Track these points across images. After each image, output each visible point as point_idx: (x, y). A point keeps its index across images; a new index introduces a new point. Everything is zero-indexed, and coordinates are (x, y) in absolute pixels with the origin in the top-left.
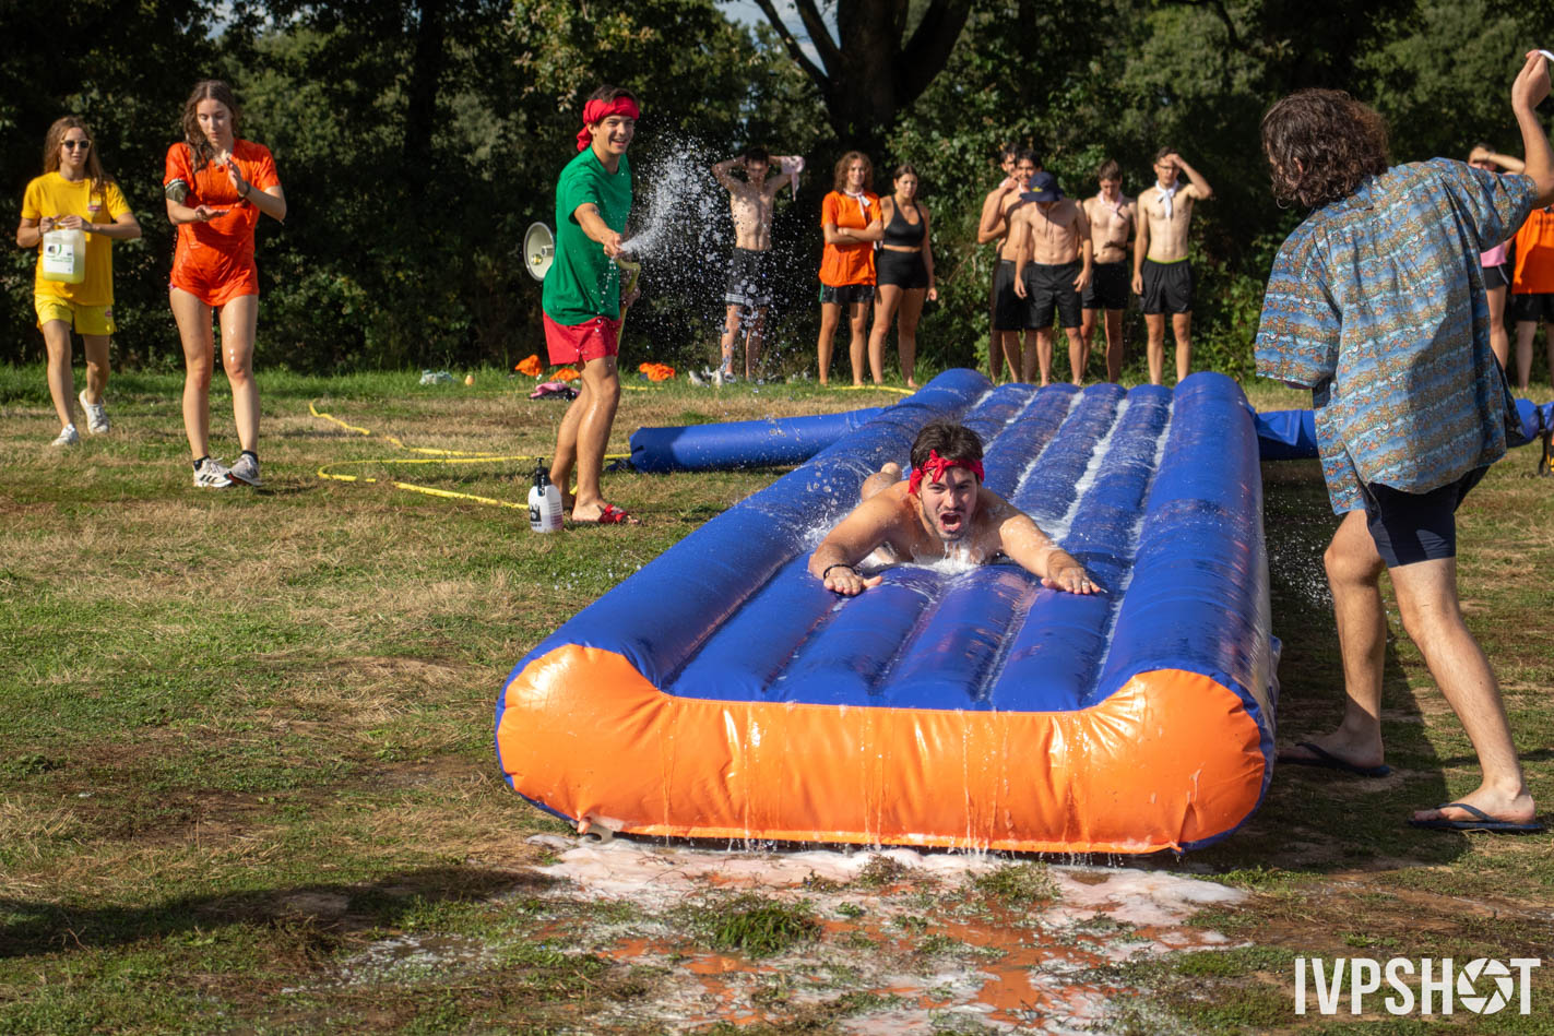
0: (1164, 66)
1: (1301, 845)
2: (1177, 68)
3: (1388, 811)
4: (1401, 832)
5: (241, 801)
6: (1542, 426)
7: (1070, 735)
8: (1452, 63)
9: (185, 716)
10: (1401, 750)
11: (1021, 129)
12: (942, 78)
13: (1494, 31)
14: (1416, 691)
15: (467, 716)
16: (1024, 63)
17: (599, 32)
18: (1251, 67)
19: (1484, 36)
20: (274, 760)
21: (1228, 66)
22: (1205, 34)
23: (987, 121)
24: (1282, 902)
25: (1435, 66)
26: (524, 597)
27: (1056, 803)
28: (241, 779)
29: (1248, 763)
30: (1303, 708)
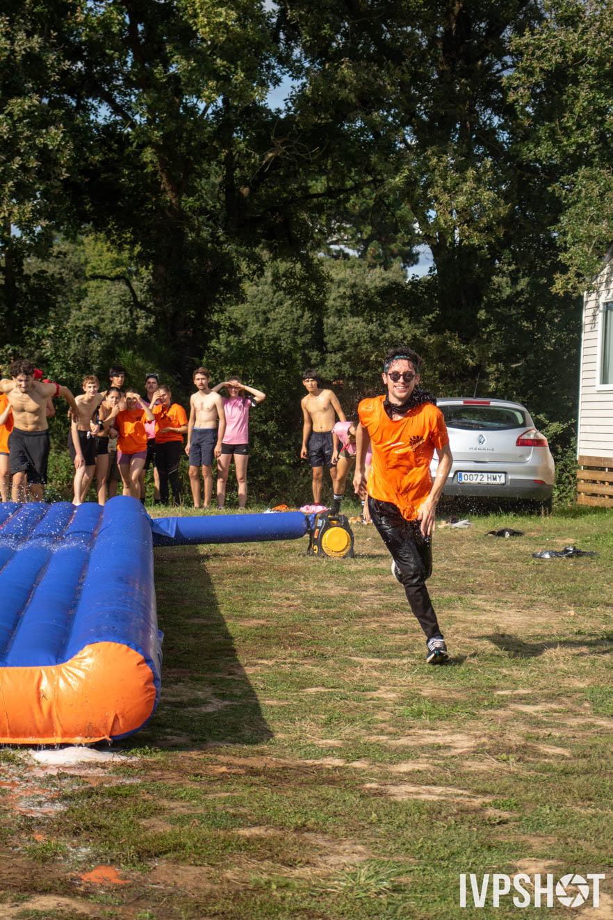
0: (94, 315)
1: (170, 737)
2: (102, 316)
3: (216, 721)
4: (222, 730)
6: (308, 526)
7: (51, 679)
8: (267, 320)
18: (147, 318)
21: (134, 317)
22: (119, 296)
25: (258, 321)
27: (43, 716)
29: (147, 692)
30: (174, 673)
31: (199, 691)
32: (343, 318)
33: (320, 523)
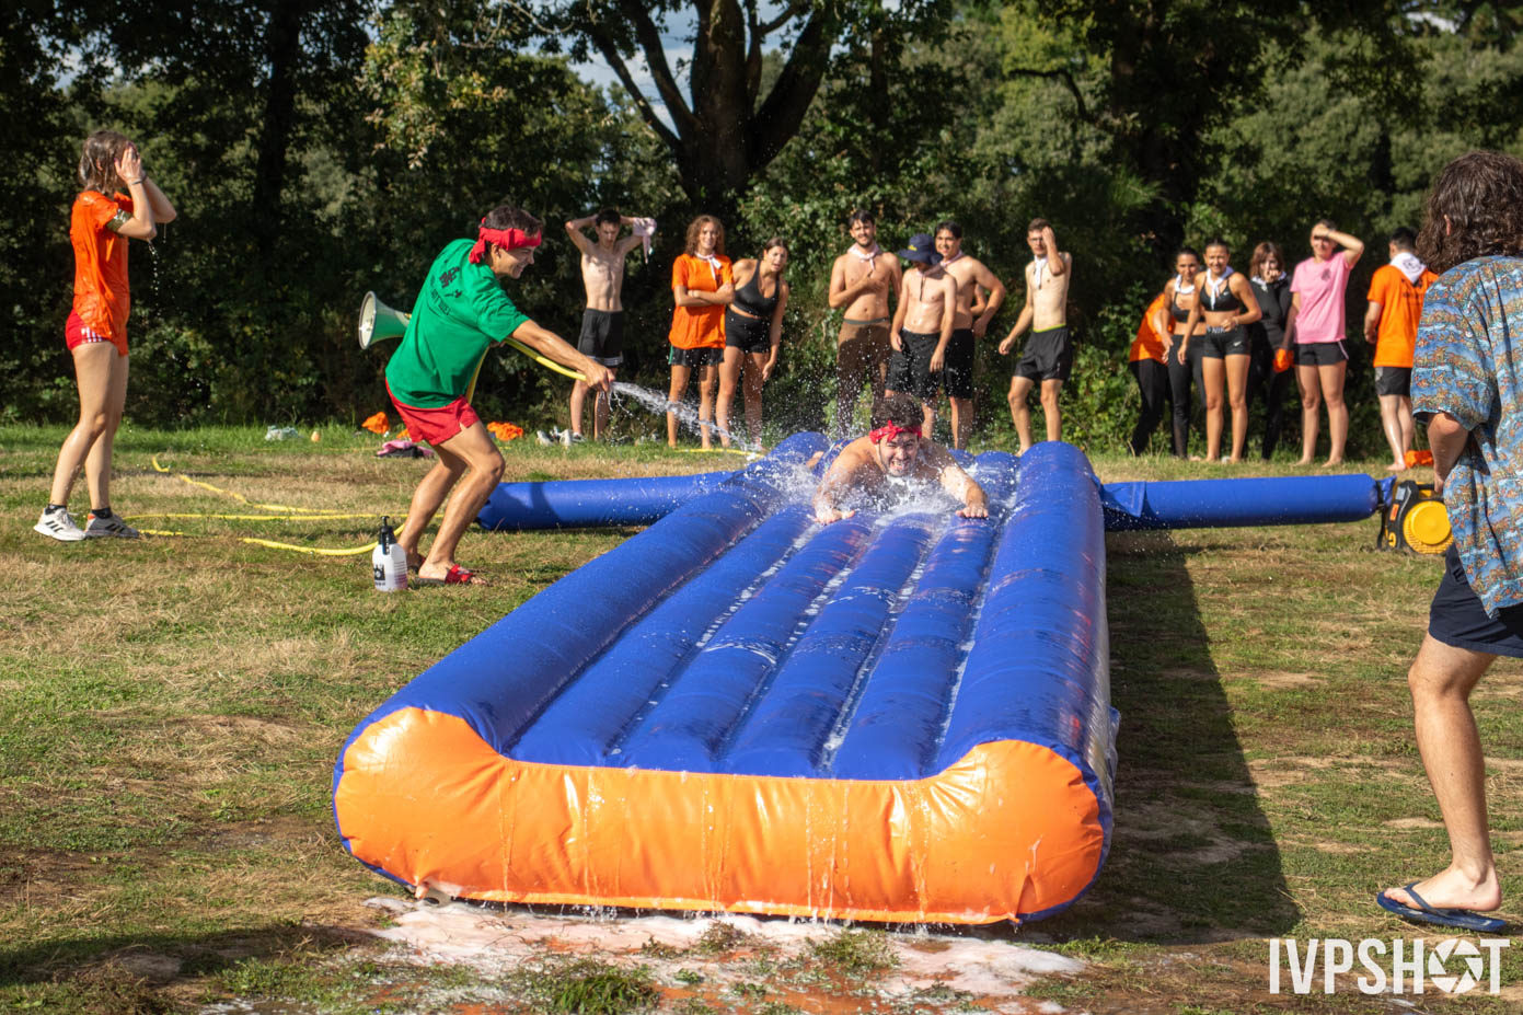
0: (1014, 136)
1: (1139, 916)
2: (1027, 138)
3: (1225, 883)
4: (1238, 904)
5: (73, 860)
6: (1380, 499)
7: (911, 803)
8: (1296, 140)
9: (18, 773)
10: (1239, 822)
11: (872, 196)
12: (794, 143)
13: (1337, 110)
14: (1254, 763)
15: (306, 776)
16: (875, 130)
17: (451, 90)
18: (1099, 139)
19: (1328, 114)
20: (108, 819)
21: (1078, 137)
22: (1055, 106)
23: (838, 187)
24: (1118, 972)
25: (1280, 142)
26: (366, 657)
27: (895, 871)
28: (74, 838)
29: (1087, 835)
30: (1143, 778)
31: (1191, 818)
32: (1425, 136)
33: (1401, 494)
